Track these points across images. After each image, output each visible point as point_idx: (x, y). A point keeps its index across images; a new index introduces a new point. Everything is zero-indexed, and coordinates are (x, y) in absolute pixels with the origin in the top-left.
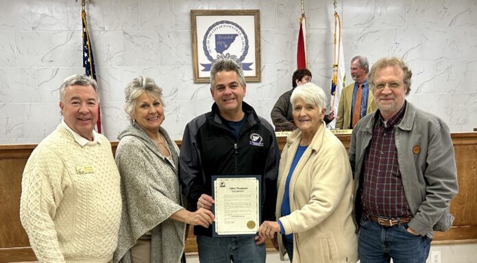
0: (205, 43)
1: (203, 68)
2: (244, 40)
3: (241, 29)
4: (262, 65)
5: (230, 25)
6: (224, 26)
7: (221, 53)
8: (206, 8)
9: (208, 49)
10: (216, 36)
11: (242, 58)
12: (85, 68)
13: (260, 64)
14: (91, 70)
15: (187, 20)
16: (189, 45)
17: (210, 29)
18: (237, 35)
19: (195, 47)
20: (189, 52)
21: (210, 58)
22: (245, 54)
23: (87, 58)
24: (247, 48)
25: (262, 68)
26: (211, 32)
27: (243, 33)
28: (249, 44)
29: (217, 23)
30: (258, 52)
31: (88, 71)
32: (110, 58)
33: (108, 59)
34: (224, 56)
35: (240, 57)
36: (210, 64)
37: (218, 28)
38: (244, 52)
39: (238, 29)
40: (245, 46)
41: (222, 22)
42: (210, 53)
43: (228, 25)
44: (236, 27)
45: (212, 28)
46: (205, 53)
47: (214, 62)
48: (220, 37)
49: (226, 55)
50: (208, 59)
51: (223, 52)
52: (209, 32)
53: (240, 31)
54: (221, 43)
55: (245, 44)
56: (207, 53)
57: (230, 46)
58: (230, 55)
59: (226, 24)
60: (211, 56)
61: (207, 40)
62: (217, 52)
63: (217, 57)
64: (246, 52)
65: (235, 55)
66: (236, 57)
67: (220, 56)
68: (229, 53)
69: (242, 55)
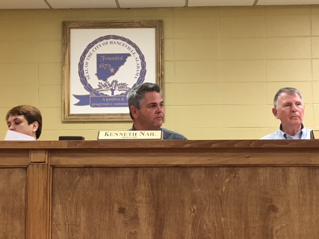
0: (81, 66)
1: (78, 101)
2: (140, 62)
3: (135, 46)
5: (119, 41)
6: (111, 43)
7: (105, 80)
9: (86, 75)
10: (99, 56)
17: (90, 46)
18: (129, 55)
19: (66, 71)
21: (88, 87)
22: (140, 81)
24: (143, 73)
26: (91, 51)
27: (139, 51)
28: (147, 68)
29: (101, 39)
30: (160, 79)
34: (109, 84)
35: (133, 86)
36: (88, 96)
37: (102, 45)
38: (139, 78)
39: (130, 46)
40: (141, 70)
41: (108, 37)
42: (88, 80)
43: (116, 41)
44: (128, 44)
45: (93, 46)
46: (81, 80)
47: (94, 93)
48: (104, 58)
49: (112, 83)
50: (84, 88)
51: (108, 79)
52: (88, 51)
53: (134, 49)
54: (105, 66)
55: (141, 68)
56: (84, 81)
57: (118, 70)
58: (118, 83)
59: (113, 40)
60: (89, 85)
61: (85, 62)
62: (99, 79)
63: (98, 85)
64: (143, 79)
65: (125, 83)
66: (127, 86)
67: (103, 84)
68: (116, 80)
69: (136, 83)
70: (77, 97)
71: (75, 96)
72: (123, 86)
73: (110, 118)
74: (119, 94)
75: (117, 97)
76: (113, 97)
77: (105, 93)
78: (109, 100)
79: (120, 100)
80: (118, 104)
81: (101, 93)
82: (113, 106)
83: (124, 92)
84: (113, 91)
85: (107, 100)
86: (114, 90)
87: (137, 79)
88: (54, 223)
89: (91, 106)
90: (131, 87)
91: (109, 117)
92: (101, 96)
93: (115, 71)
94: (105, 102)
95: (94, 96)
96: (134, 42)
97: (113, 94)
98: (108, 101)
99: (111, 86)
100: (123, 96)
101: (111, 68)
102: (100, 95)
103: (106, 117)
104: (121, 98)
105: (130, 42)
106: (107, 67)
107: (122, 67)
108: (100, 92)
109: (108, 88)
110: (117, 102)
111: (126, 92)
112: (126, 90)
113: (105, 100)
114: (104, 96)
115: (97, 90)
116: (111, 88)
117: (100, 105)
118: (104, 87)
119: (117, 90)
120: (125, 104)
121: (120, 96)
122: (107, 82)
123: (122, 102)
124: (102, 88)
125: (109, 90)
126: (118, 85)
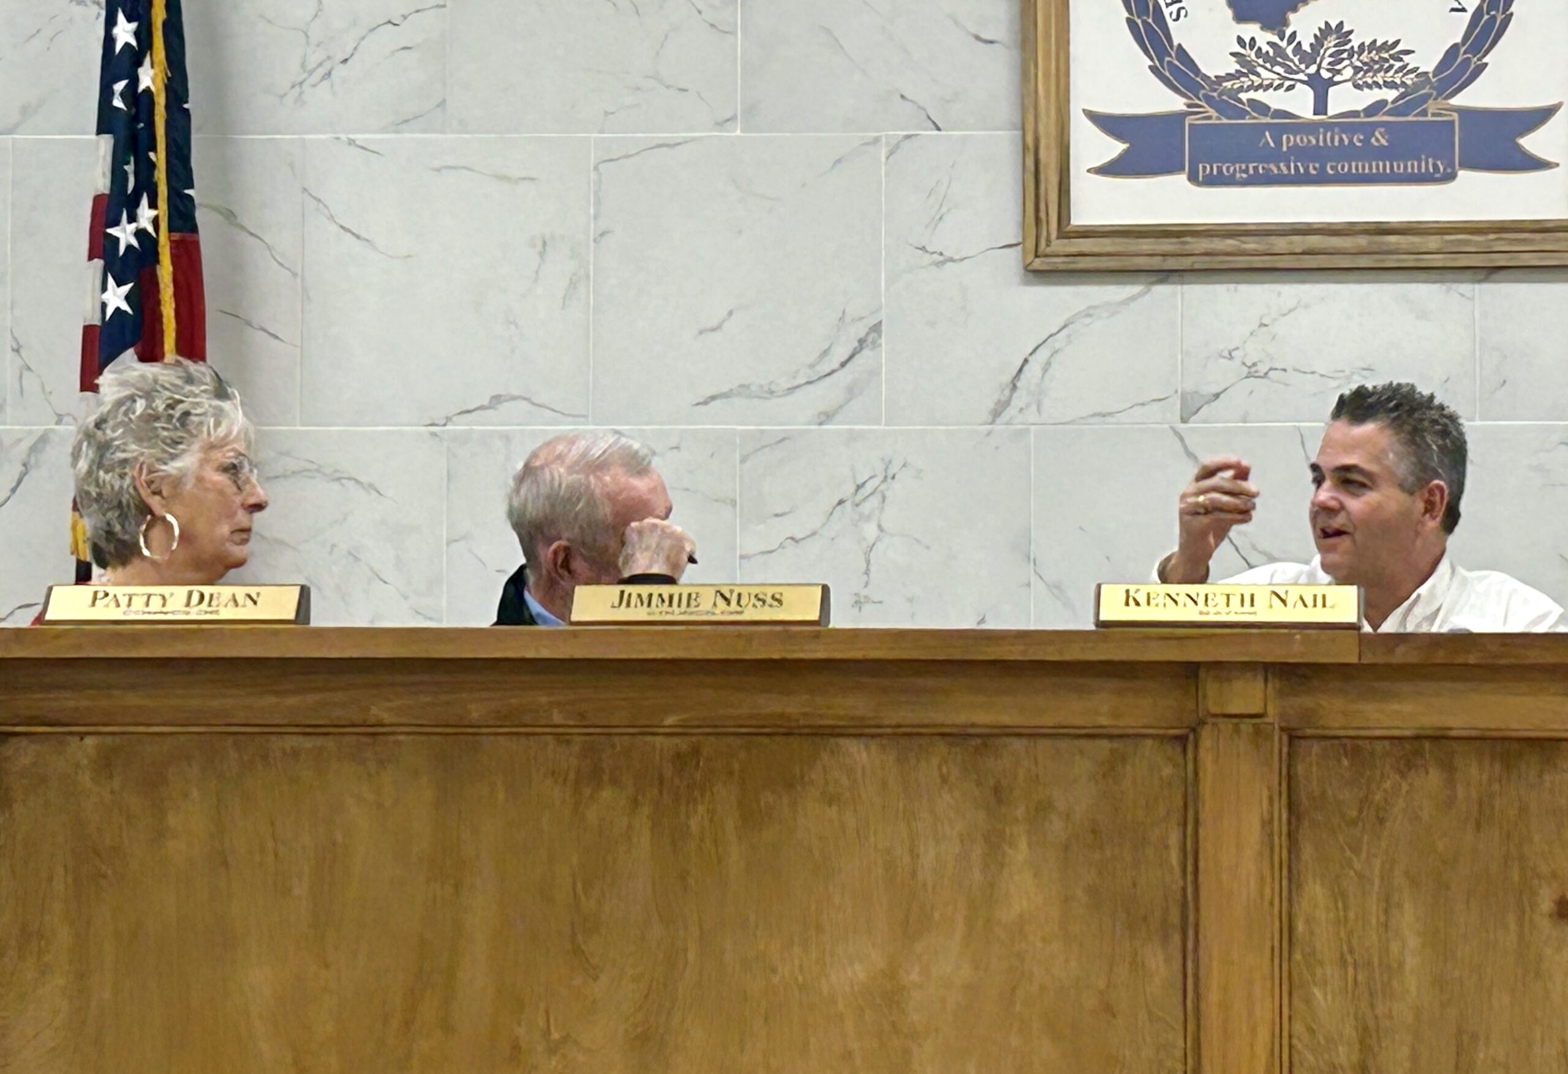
1: (1115, 148)
11: (1461, 66)
12: (106, 143)
14: (159, 157)
21: (1177, 69)
22: (1486, 30)
23: (135, 56)
31: (130, 168)
32: (327, 66)
33: (314, 70)
34: (1298, 49)
35: (1439, 58)
36: (1176, 118)
38: (1479, 11)
42: (1171, 25)
46: (1130, 22)
47: (1209, 99)
49: (1319, 41)
50: (1153, 69)
51: (1292, 17)
56: (1149, 27)
58: (1355, 43)
60: (1181, 50)
62: (1241, 17)
63: (1233, 54)
64: (1500, 18)
65: (1397, 42)
66: (1406, 58)
67: (1266, 48)
68: (1341, 25)
69: (1458, 39)
70: (1109, 124)
71: (1097, 119)
72: (1382, 57)
73: (1303, 253)
74: (1361, 108)
75: (1349, 122)
76: (1328, 126)
77: (1274, 100)
78: (1302, 141)
79: (1366, 142)
80: (1357, 168)
81: (1252, 102)
82: (1322, 179)
83: (1390, 95)
84: (1321, 87)
85: (1289, 142)
86: (1331, 83)
87: (1467, 17)
88: (1298, 956)
89: (1193, 178)
90: (1429, 67)
91: (1300, 243)
92: (1254, 119)
94: (1276, 156)
95: (1215, 118)
97: (1320, 106)
98: (1294, 150)
99: (1309, 58)
100: (1379, 118)
102: (1243, 114)
103: (1280, 244)
104: (1368, 130)
108: (1244, 96)
109: (1297, 73)
110: (1347, 153)
111: (1402, 96)
112: (1398, 81)
113: (1278, 142)
114: (1268, 120)
115: (1228, 84)
116: (1313, 69)
117: (1246, 171)
118: (1268, 65)
119: (1350, 84)
120: (1399, 168)
121: (1363, 119)
122: (1288, 32)
123: (1381, 153)
124: (1258, 75)
125: (1299, 85)
126: (1351, 56)
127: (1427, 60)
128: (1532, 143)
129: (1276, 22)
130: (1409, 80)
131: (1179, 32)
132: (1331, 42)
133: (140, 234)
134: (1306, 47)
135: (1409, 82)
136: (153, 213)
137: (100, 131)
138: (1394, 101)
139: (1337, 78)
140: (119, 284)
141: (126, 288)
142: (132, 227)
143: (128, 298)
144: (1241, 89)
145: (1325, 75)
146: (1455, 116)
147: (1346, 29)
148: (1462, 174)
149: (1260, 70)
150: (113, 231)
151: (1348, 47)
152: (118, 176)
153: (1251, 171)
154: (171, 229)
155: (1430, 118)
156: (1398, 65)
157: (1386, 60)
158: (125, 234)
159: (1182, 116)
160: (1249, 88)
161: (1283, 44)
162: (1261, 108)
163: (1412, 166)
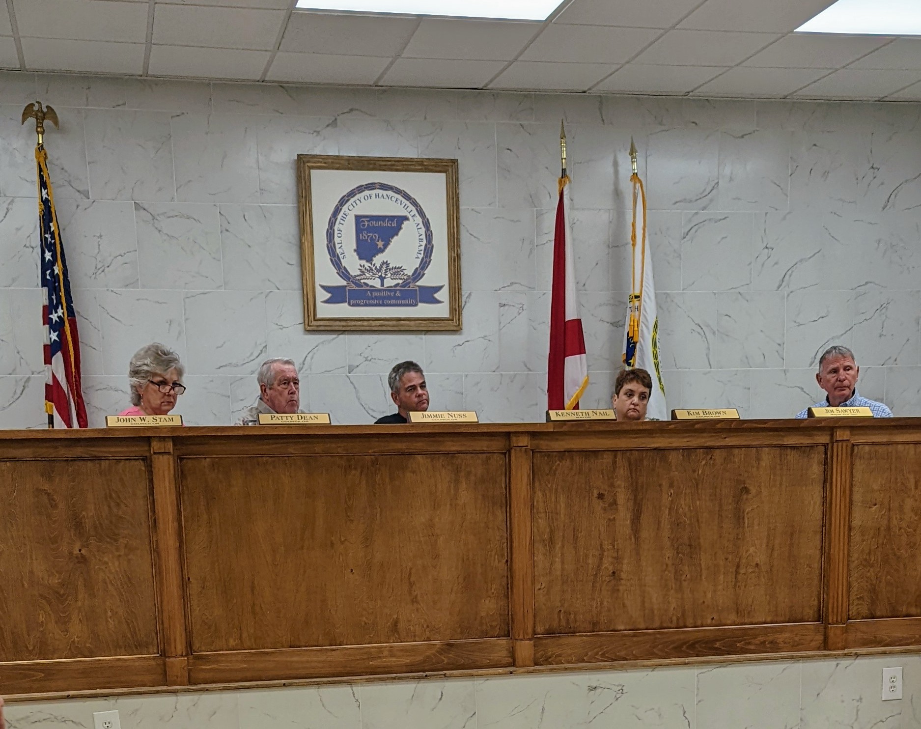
0: (330, 235)
1: (328, 295)
2: (423, 231)
4: (465, 292)
5: (390, 193)
6: (377, 196)
8: (333, 151)
11: (418, 274)
12: (46, 289)
13: (460, 290)
14: (62, 294)
15: (287, 180)
16: (294, 240)
17: (343, 201)
19: (306, 245)
20: (294, 258)
21: (344, 273)
22: (425, 264)
23: (52, 263)
24: (428, 251)
25: (464, 299)
26: (345, 209)
28: (434, 242)
29: (360, 189)
30: (455, 261)
31: (54, 297)
32: (103, 268)
33: (99, 269)
34: (376, 268)
35: (412, 271)
36: (344, 287)
37: (362, 200)
38: (423, 259)
39: (408, 203)
40: (426, 245)
41: (371, 186)
42: (342, 260)
43: (385, 193)
44: (404, 200)
45: (348, 200)
46: (331, 260)
47: (352, 281)
48: (366, 223)
49: (381, 266)
50: (338, 273)
51: (374, 259)
52: (341, 209)
53: (414, 209)
54: (368, 236)
55: (425, 242)
56: (336, 261)
57: (389, 244)
58: (391, 266)
59: (381, 192)
60: (345, 268)
61: (336, 228)
62: (360, 258)
63: (359, 269)
64: (428, 261)
65: (401, 267)
66: (404, 271)
67: (367, 268)
68: (387, 262)
69: (418, 266)
70: (326, 288)
71: (323, 287)
72: (398, 271)
73: (379, 326)
74: (393, 285)
75: (390, 289)
76: (384, 290)
77: (370, 282)
78: (378, 294)
79: (395, 294)
80: (392, 302)
81: (364, 283)
82: (383, 305)
83: (401, 281)
84: (382, 279)
85: (374, 294)
86: (385, 278)
87: (419, 260)
89: (349, 304)
90: (410, 274)
91: (378, 323)
92: (365, 288)
93: (386, 246)
94: (371, 298)
95: (355, 288)
96: (413, 196)
97: (382, 285)
98: (376, 296)
100: (398, 288)
101: (378, 241)
102: (362, 286)
103: (373, 323)
104: (395, 291)
105: (407, 197)
106: (372, 238)
107: (395, 238)
108: (362, 281)
109: (375, 275)
110: (389, 298)
111: (403, 282)
112: (402, 278)
113: (371, 294)
114: (369, 288)
115: (357, 278)
116: (380, 274)
117: (363, 303)
118: (368, 272)
119: (390, 278)
120: (403, 302)
121: (394, 288)
122: (373, 263)
123: (398, 298)
124: (365, 275)
125: (376, 279)
126: (390, 270)
127: (410, 272)
128: (436, 296)
129: (370, 260)
130: (405, 277)
131: (344, 263)
132: (385, 266)
133: (59, 317)
134: (378, 268)
135: (405, 278)
136: (62, 311)
137: (43, 286)
138: (402, 283)
139: (387, 277)
140: (54, 332)
141: (56, 333)
142: (56, 315)
143: (57, 336)
144: (361, 279)
145: (383, 275)
146: (417, 288)
147: (388, 262)
148: (420, 304)
149: (366, 274)
150: (51, 316)
151: (389, 268)
152: (51, 300)
153: (364, 302)
154: (68, 316)
155: (411, 288)
156: (402, 273)
157: (399, 272)
158: (54, 317)
159: (346, 286)
160: (363, 279)
161: (372, 266)
162: (366, 285)
163: (407, 302)
